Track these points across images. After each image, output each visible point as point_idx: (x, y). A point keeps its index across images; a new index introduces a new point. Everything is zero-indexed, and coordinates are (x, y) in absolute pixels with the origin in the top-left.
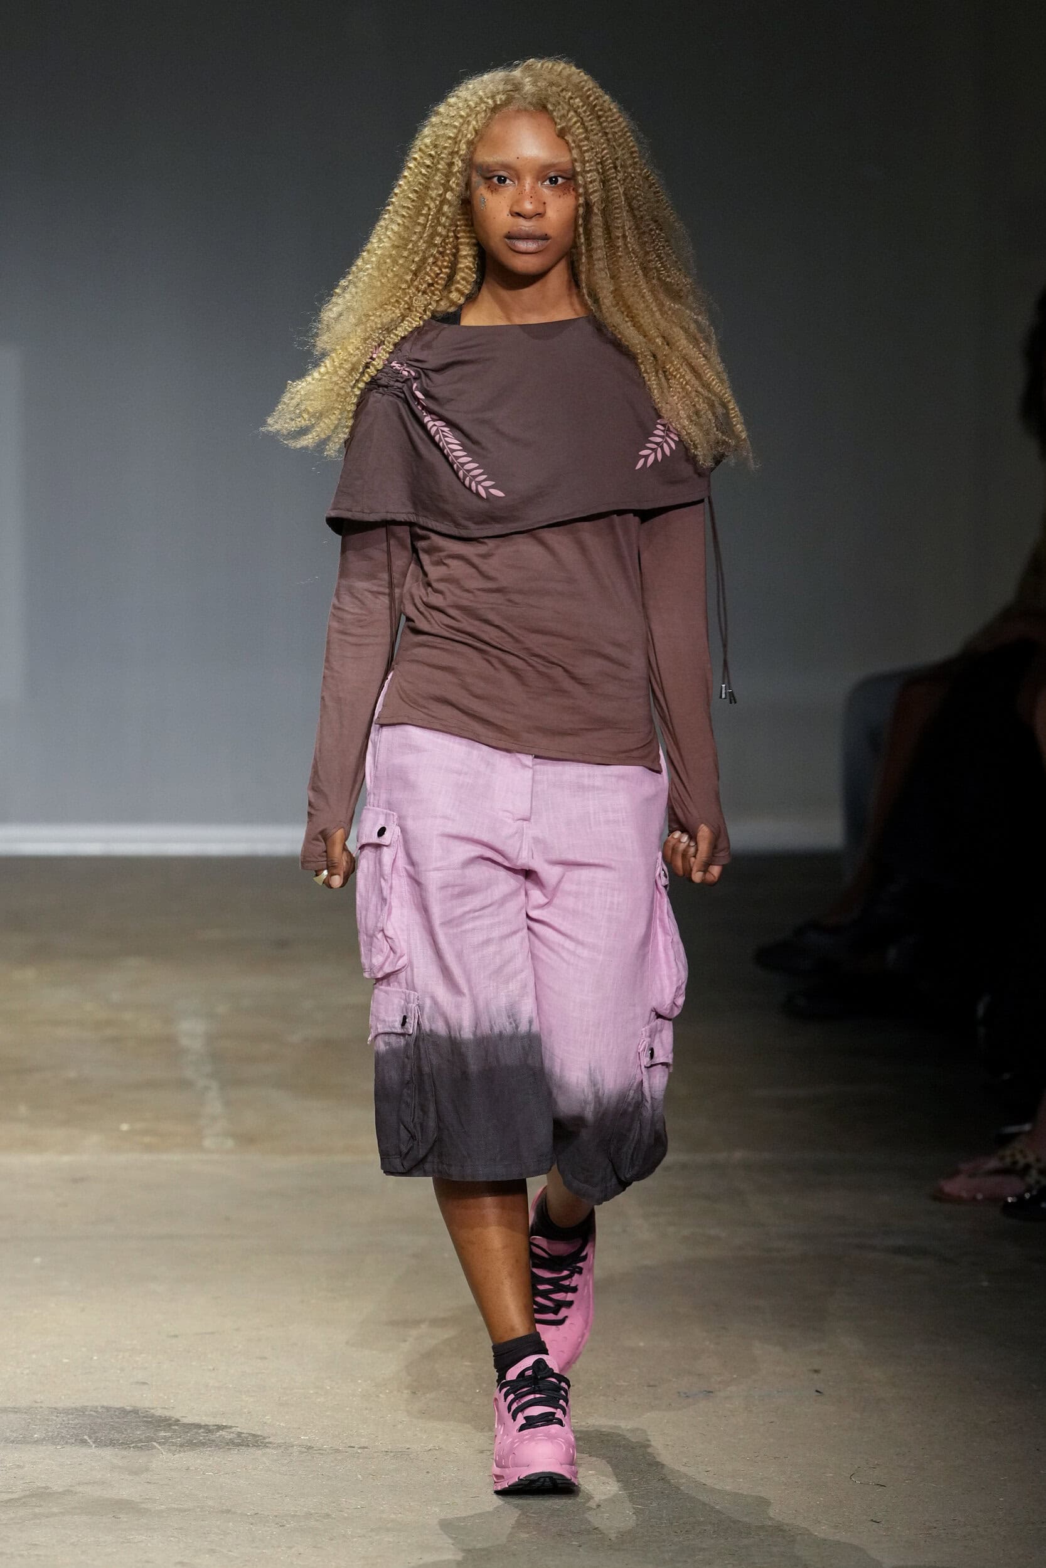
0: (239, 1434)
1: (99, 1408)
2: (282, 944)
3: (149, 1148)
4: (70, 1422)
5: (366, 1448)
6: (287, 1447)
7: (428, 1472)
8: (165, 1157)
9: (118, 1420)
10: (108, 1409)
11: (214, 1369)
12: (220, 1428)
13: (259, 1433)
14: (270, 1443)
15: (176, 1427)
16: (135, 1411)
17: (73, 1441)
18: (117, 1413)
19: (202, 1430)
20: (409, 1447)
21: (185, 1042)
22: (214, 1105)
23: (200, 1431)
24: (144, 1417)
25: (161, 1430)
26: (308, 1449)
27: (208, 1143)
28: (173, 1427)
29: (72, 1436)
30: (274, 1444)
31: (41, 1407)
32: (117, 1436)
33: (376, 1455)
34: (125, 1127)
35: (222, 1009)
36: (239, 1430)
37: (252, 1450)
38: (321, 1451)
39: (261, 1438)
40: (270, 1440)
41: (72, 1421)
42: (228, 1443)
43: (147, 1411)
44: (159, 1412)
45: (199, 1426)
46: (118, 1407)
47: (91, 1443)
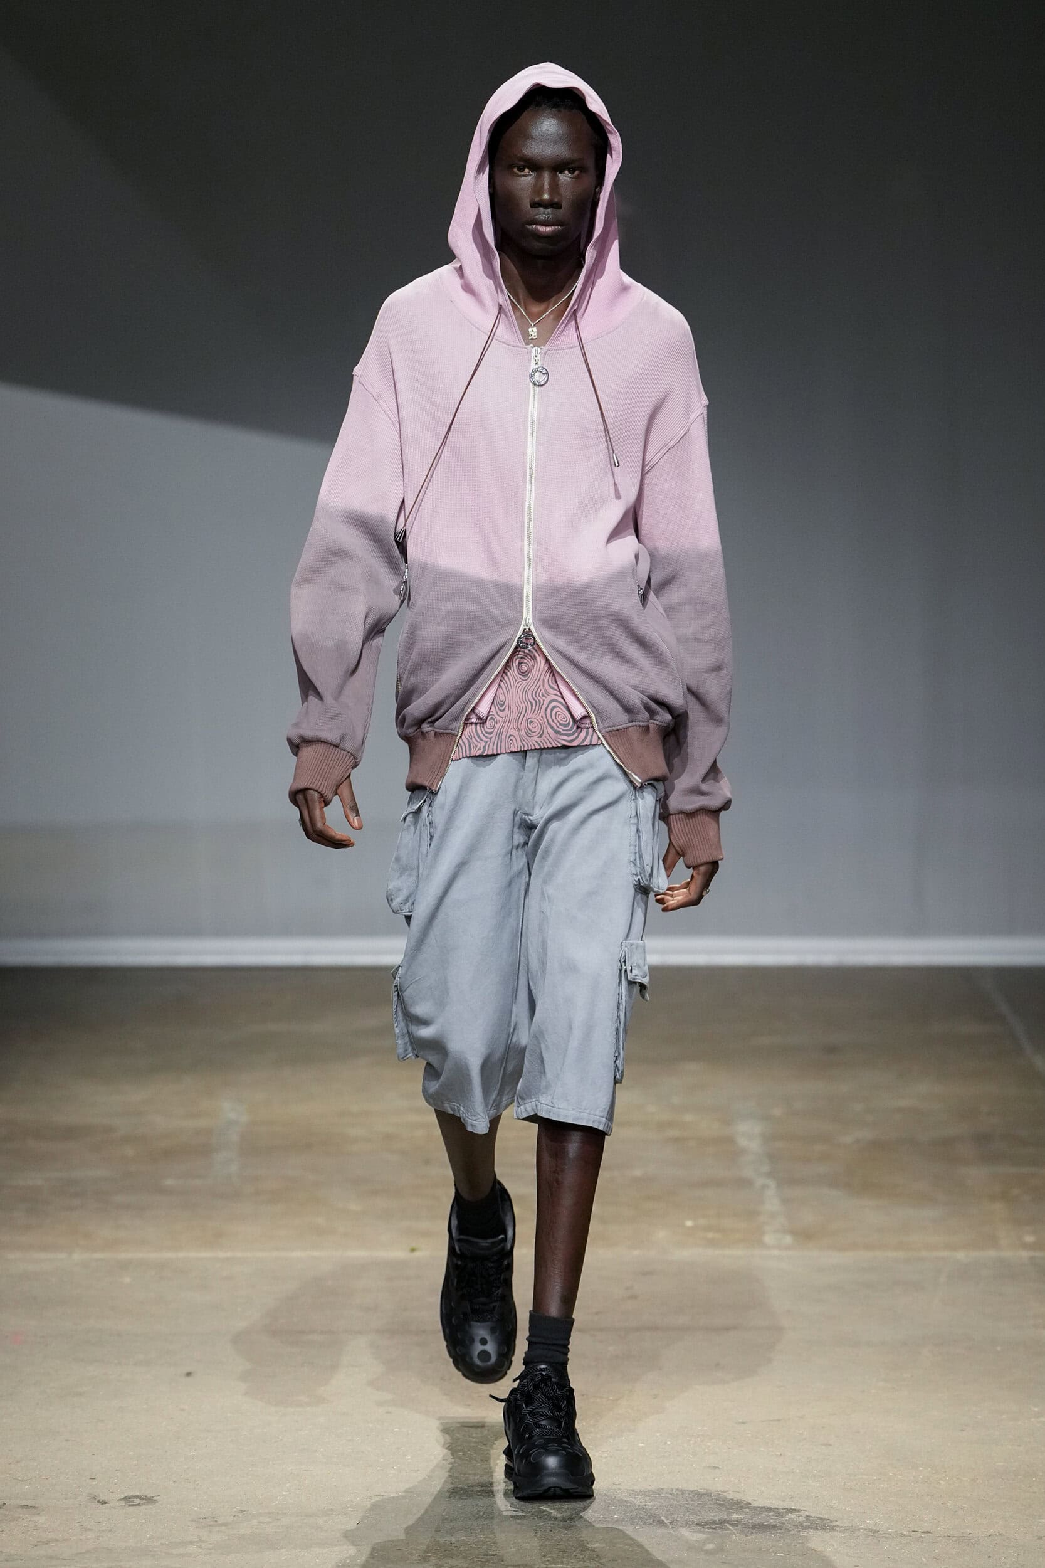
0: (808, 1517)
1: (674, 1490)
2: (832, 1049)
3: (712, 1243)
4: (648, 1503)
5: (929, 1532)
6: (852, 1530)
7: (989, 1557)
8: (727, 1252)
9: (693, 1502)
10: (683, 1492)
11: (781, 1455)
12: (789, 1511)
13: (827, 1517)
14: (838, 1526)
15: (748, 1510)
16: (708, 1494)
17: (651, 1521)
18: (691, 1496)
19: (772, 1513)
20: (971, 1532)
21: (743, 1142)
22: (772, 1202)
23: (770, 1514)
24: (717, 1500)
25: (734, 1513)
26: (873, 1533)
27: (768, 1239)
28: (745, 1510)
29: (649, 1517)
30: (842, 1527)
31: (620, 1489)
32: (692, 1518)
33: (938, 1539)
34: (689, 1223)
35: (777, 1112)
36: (807, 1513)
37: (820, 1533)
38: (887, 1536)
39: (828, 1521)
40: (837, 1523)
41: (650, 1502)
42: (797, 1526)
43: (719, 1494)
44: (731, 1496)
45: (769, 1509)
46: (692, 1489)
47: (668, 1524)
